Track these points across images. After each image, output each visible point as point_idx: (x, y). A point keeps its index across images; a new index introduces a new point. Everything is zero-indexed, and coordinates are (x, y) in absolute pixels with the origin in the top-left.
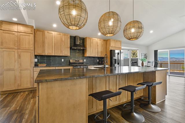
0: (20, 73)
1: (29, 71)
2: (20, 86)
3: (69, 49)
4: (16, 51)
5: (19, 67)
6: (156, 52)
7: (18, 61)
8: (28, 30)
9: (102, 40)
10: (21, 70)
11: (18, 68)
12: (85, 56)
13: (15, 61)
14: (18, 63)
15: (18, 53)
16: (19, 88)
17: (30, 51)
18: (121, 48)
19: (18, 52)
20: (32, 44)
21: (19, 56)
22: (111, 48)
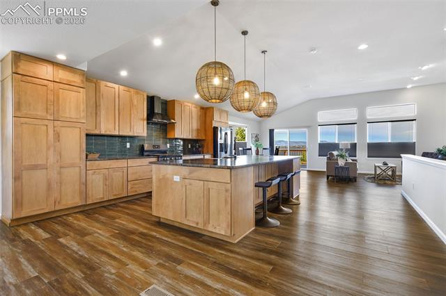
0: (60, 173)
1: (77, 169)
2: (59, 203)
3: (145, 122)
4: (50, 124)
5: (57, 162)
6: (271, 132)
7: (55, 147)
8: (77, 79)
9: (199, 108)
10: (61, 167)
11: (54, 163)
12: (168, 137)
13: (48, 149)
14: (55, 151)
15: (56, 129)
16: (57, 208)
17: (79, 125)
18: (227, 123)
19: (54, 127)
20: (83, 111)
21: (57, 137)
22: (215, 124)
